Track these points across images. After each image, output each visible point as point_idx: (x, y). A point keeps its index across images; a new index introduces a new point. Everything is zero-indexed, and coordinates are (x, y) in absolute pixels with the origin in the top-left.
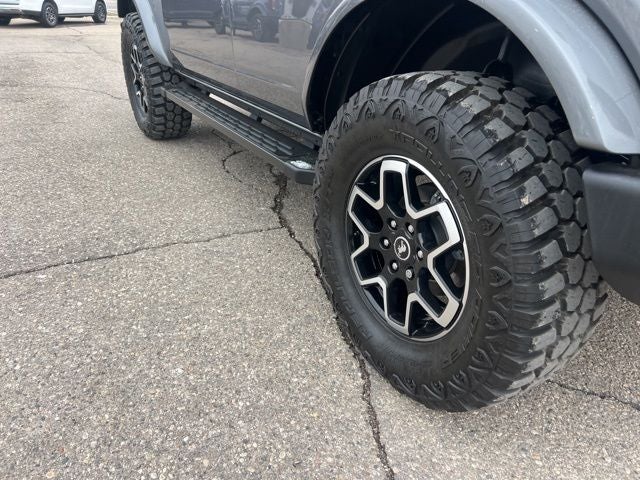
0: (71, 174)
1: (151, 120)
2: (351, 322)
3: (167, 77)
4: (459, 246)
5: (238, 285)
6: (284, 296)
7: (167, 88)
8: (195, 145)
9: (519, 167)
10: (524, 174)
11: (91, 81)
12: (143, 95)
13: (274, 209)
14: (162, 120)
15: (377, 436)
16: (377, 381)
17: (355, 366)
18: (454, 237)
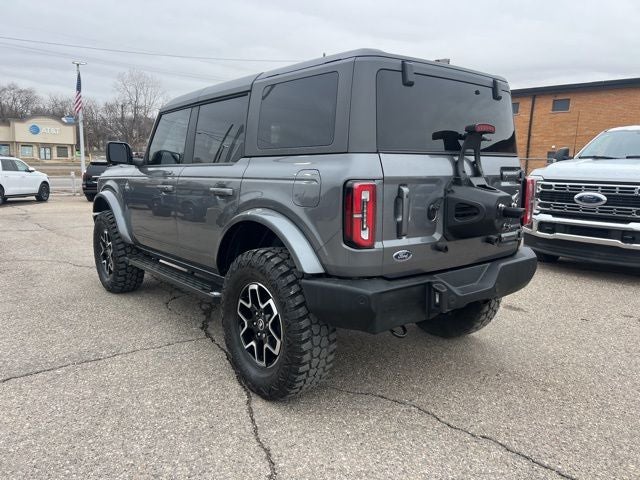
0: (58, 318)
1: (114, 278)
2: (242, 371)
3: (129, 250)
4: (277, 316)
5: (180, 366)
6: (207, 369)
7: (130, 258)
8: (146, 295)
9: (290, 281)
10: (292, 284)
11: (52, 254)
12: (108, 263)
13: (202, 328)
14: (123, 279)
15: (252, 417)
16: (254, 397)
17: (244, 393)
18: (275, 312)
